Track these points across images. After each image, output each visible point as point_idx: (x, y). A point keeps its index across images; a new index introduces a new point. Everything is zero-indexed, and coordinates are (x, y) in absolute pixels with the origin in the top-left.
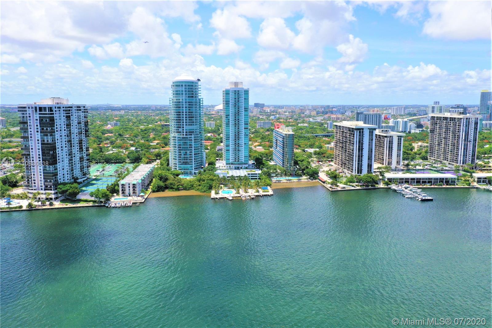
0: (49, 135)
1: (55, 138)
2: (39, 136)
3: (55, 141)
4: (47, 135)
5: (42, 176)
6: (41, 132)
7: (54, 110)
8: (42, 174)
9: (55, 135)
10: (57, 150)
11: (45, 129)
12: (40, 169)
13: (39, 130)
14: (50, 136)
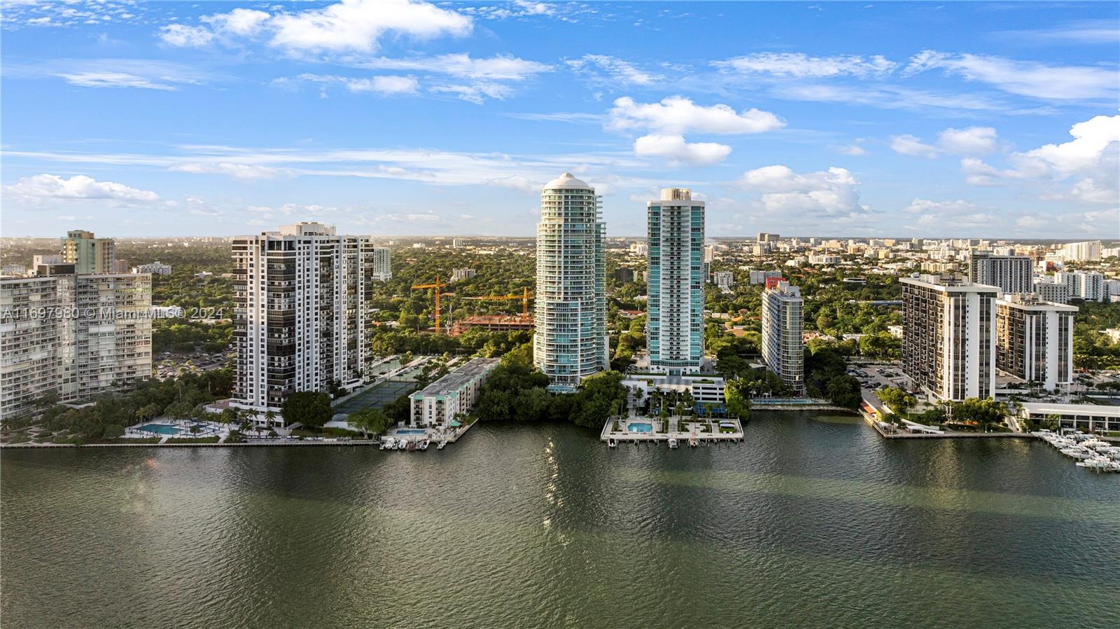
0: (283, 295)
1: (294, 302)
2: (265, 297)
3: (294, 307)
4: (279, 296)
5: (265, 378)
6: (268, 291)
7: (297, 246)
8: (265, 372)
9: (295, 296)
10: (297, 325)
11: (276, 283)
12: (263, 364)
13: (266, 286)
14: (285, 297)
